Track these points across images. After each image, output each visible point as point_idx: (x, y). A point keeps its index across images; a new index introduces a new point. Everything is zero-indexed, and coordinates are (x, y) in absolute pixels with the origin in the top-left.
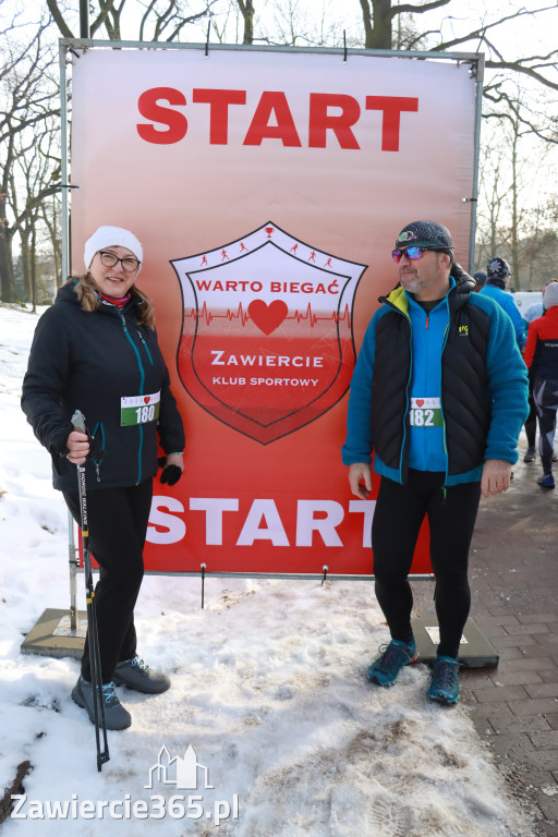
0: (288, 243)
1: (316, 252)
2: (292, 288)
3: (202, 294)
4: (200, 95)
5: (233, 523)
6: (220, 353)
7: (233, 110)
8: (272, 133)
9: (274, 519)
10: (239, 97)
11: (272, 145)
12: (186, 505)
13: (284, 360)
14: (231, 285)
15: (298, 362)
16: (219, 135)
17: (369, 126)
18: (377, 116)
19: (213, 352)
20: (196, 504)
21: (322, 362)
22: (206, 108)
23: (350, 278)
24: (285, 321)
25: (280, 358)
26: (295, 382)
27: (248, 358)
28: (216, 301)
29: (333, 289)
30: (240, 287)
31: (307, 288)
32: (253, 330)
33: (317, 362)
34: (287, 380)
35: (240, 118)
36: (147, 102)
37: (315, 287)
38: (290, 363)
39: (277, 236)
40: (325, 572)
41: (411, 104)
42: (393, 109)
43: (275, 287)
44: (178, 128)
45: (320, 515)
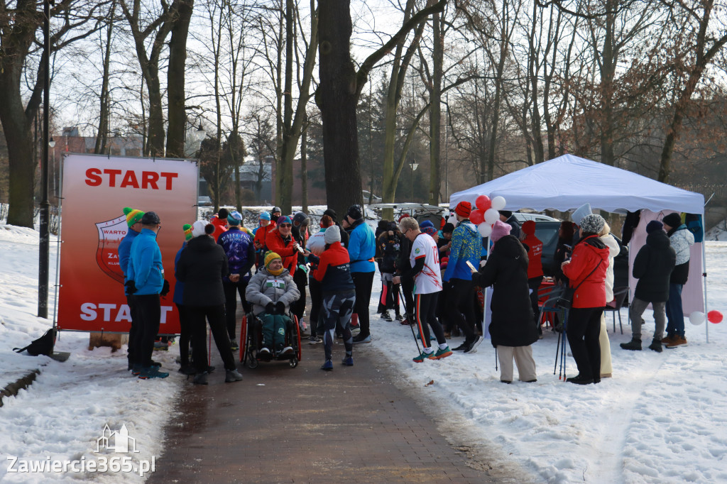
3: (106, 235)
4: (106, 171)
5: (114, 313)
6: (111, 254)
7: (117, 176)
8: (130, 184)
10: (119, 172)
11: (130, 187)
12: (97, 306)
14: (116, 232)
16: (112, 183)
17: (162, 182)
18: (164, 179)
19: (109, 254)
20: (101, 306)
22: (108, 175)
28: (110, 237)
30: (118, 233)
35: (119, 179)
36: (89, 173)
41: (176, 175)
42: (170, 177)
44: (99, 181)
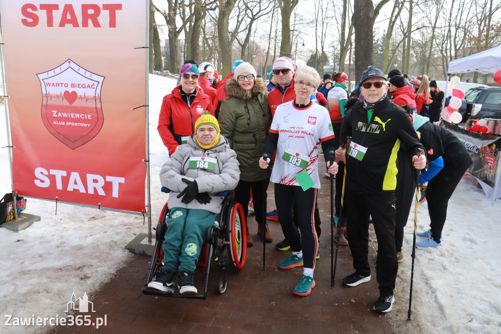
0: (76, 67)
1: (87, 71)
2: (78, 86)
3: (48, 88)
4: (42, 7)
5: (65, 181)
6: (55, 112)
7: (54, 12)
8: (69, 22)
9: (79, 181)
10: (56, 7)
11: (69, 27)
12: (49, 172)
13: (77, 116)
14: (58, 85)
15: (82, 116)
16: (50, 22)
17: (104, 17)
18: (107, 13)
19: (53, 111)
21: (91, 117)
22: (45, 12)
23: (99, 82)
24: (77, 99)
25: (76, 114)
26: (82, 125)
27: (65, 114)
28: (53, 91)
29: (93, 87)
30: (60, 85)
31: (84, 86)
32: (66, 103)
33: (89, 117)
34: (79, 124)
35: (57, 16)
36: (24, 10)
37: (87, 86)
38: (80, 116)
39: (72, 65)
40: (99, 206)
41: (119, 7)
42: (113, 9)
43: (73, 86)
44: (36, 20)
45: (95, 181)
